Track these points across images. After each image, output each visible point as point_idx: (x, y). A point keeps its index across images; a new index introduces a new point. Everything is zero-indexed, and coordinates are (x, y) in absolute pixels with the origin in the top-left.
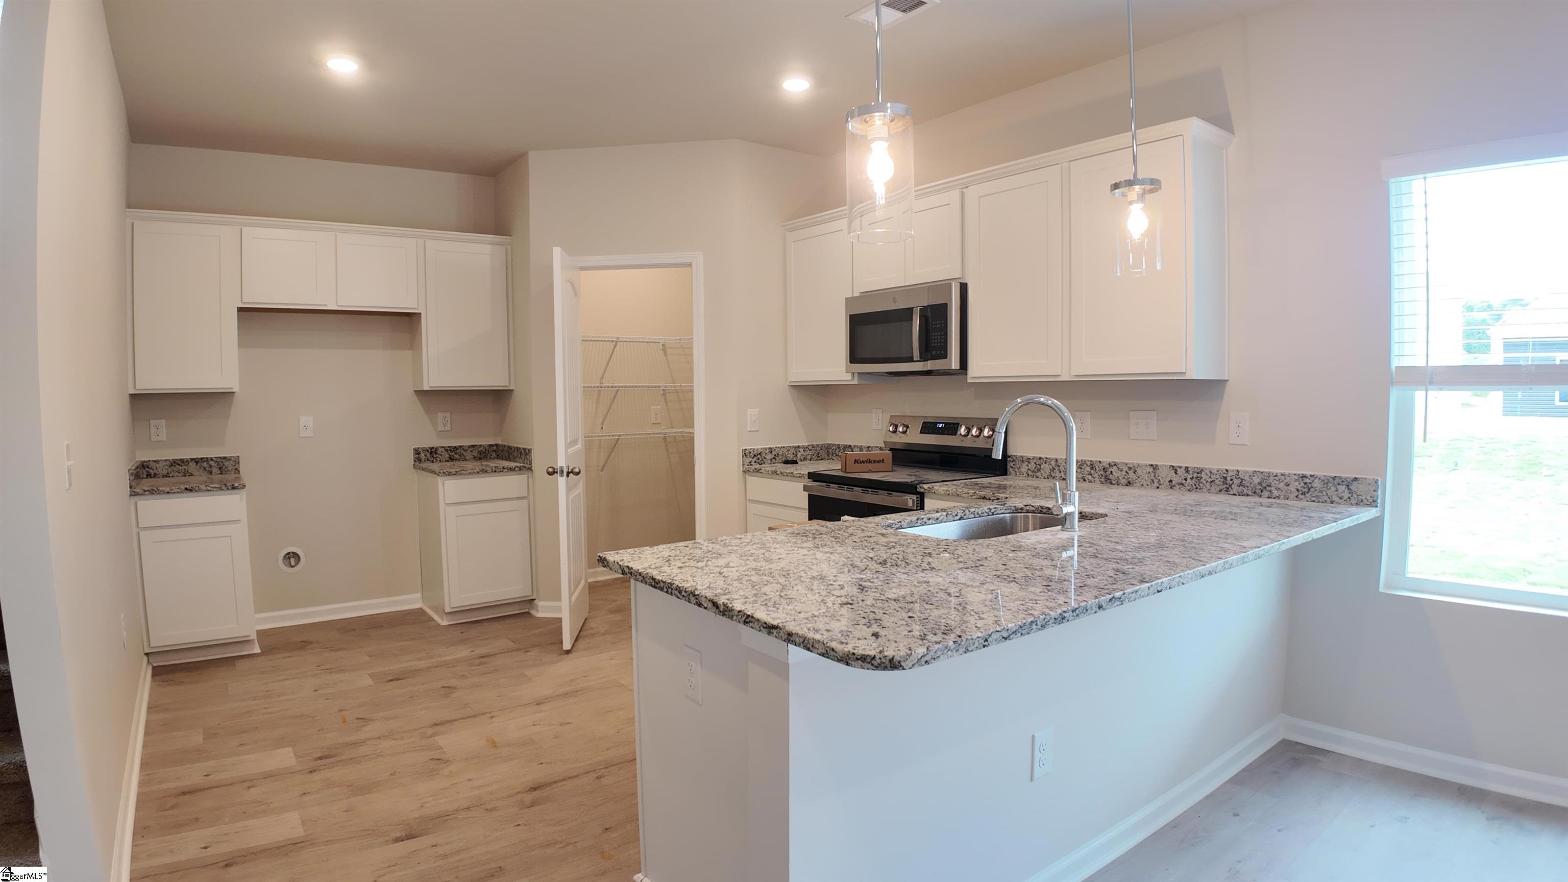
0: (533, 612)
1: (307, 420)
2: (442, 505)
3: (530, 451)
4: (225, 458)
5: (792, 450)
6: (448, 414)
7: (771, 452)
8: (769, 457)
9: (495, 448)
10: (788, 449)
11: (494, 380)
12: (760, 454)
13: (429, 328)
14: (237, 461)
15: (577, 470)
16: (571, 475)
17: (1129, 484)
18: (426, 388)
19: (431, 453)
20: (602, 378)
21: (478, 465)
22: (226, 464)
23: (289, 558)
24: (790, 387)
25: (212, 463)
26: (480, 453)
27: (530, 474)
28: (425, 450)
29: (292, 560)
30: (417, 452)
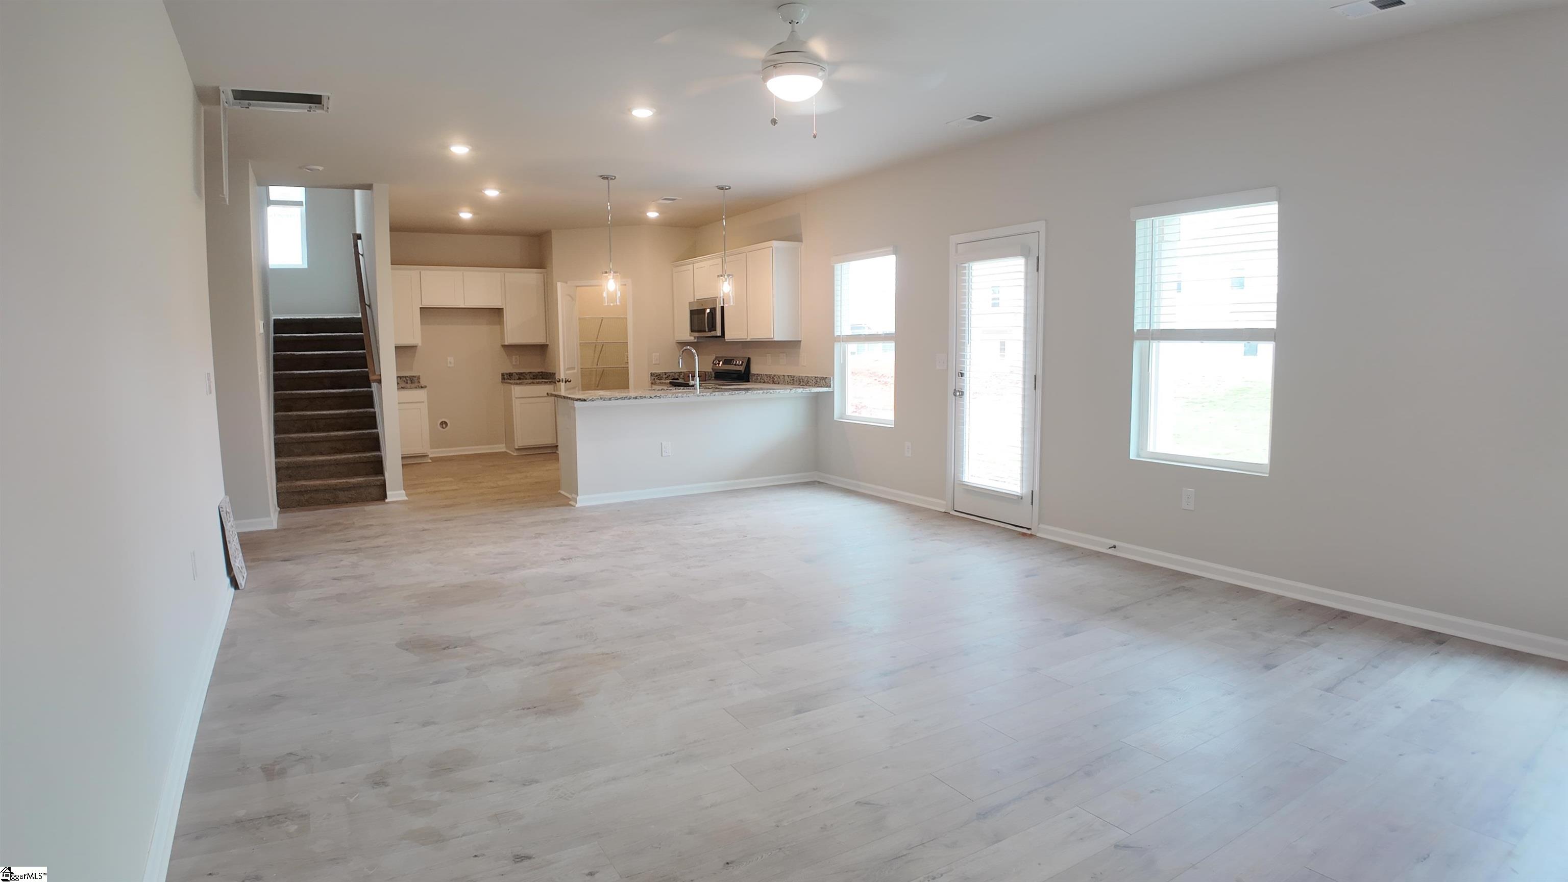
0: (557, 452)
1: (451, 359)
2: (514, 399)
3: (555, 374)
4: (413, 376)
5: (677, 374)
6: (517, 357)
7: (666, 374)
8: (664, 376)
9: (541, 374)
10: (675, 373)
11: (539, 340)
12: (660, 375)
13: (508, 317)
14: (419, 377)
15: (569, 380)
16: (567, 382)
17: (779, 383)
18: (506, 344)
19: (510, 376)
20: (597, 338)
21: (530, 381)
22: (414, 379)
23: (442, 425)
24: (677, 344)
25: (408, 378)
26: (534, 376)
27: (555, 385)
28: (507, 374)
29: (444, 425)
30: (503, 375)
